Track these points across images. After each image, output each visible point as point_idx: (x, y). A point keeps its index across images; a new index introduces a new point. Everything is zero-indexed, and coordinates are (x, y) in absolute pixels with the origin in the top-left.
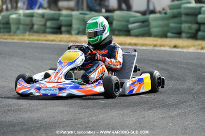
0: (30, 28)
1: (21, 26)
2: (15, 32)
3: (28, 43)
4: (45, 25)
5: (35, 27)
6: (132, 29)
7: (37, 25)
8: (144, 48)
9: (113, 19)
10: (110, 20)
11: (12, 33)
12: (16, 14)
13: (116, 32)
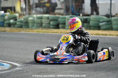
0: (41, 25)
1: (35, 24)
2: (32, 28)
3: (42, 34)
4: (49, 24)
5: (44, 25)
6: (102, 26)
7: (45, 23)
8: (111, 37)
9: (90, 20)
10: (88, 20)
11: (30, 28)
12: (32, 17)
13: (92, 28)
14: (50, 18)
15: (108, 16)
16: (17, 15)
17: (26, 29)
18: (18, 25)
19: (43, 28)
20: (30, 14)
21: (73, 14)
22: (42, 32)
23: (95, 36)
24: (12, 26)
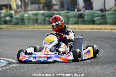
0: (36, 22)
1: (31, 21)
2: (27, 24)
3: (38, 30)
4: (45, 20)
5: (39, 21)
7: (40, 20)
8: (106, 31)
9: (85, 15)
10: (83, 15)
11: (26, 25)
12: (27, 14)
13: (87, 23)
14: (45, 15)
15: (102, 11)
16: (13, 12)
17: (23, 26)
18: (14, 22)
19: (38, 24)
20: (25, 11)
21: (68, 9)
22: (37, 28)
23: (90, 30)
24: (8, 23)
